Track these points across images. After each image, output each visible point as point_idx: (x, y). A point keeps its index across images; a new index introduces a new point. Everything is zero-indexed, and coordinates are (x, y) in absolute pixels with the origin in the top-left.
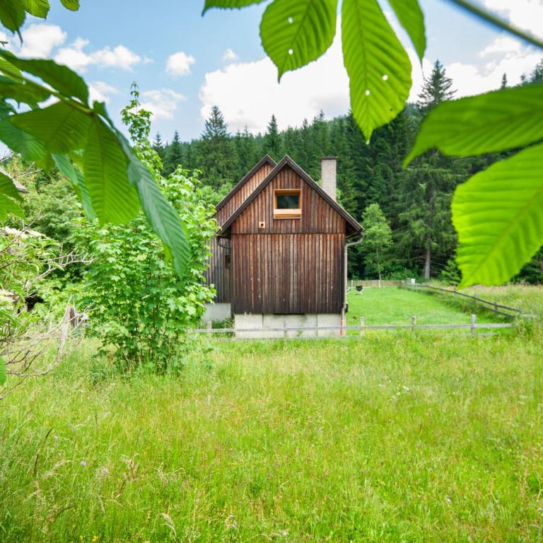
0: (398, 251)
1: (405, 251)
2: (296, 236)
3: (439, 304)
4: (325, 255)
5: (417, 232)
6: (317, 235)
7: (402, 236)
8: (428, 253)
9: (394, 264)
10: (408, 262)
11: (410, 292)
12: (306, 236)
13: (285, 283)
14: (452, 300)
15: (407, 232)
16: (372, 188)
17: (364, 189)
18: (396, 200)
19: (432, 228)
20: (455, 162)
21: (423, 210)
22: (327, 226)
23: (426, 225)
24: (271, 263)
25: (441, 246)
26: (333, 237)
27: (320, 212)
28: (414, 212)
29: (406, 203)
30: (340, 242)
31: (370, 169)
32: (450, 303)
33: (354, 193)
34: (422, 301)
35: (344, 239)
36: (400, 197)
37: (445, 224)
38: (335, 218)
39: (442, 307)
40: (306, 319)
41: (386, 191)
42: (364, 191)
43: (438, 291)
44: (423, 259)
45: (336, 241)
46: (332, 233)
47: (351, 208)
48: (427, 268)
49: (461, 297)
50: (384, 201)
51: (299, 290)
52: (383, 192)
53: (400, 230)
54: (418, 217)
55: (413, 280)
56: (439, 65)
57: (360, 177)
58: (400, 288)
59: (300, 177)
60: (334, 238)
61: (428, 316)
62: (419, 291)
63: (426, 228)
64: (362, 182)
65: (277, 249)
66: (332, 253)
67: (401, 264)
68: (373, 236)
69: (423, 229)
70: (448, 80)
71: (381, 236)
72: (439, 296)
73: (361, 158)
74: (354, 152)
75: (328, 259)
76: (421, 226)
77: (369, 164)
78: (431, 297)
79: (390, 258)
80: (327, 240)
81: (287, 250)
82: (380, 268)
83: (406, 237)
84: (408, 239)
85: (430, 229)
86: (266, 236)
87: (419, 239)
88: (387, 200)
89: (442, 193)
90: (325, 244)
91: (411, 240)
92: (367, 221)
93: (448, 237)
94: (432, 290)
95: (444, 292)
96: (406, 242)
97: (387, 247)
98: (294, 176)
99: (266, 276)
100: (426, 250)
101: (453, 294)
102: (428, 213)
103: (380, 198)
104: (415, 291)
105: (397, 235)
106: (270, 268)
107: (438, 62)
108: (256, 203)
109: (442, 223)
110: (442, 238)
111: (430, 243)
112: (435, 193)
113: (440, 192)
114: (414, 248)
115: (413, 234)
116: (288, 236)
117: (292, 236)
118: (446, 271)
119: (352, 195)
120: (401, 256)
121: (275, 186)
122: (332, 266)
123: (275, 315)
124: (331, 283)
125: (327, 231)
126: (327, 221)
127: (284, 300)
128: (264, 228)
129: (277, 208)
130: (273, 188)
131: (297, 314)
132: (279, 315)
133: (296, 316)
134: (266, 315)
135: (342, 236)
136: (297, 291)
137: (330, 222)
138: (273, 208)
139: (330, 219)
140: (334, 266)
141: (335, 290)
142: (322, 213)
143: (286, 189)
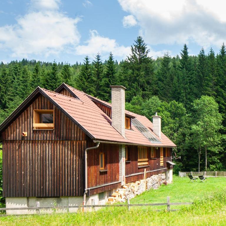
2: (50, 142)
4: (72, 155)
6: (66, 142)
12: (58, 142)
13: (43, 175)
22: (73, 136)
24: (32, 161)
26: (77, 143)
27: (68, 126)
30: (83, 147)
35: (85, 145)
40: (61, 200)
45: (80, 146)
46: (77, 140)
60: (79, 144)
65: (37, 151)
66: (77, 154)
75: (75, 158)
80: (73, 145)
81: (44, 152)
86: (28, 142)
90: (72, 148)
99: (28, 170)
108: (21, 119)
116: (45, 142)
117: (48, 142)
121: (34, 107)
122: (77, 163)
123: (38, 198)
124: (77, 175)
125: (73, 139)
126: (73, 132)
127: (42, 187)
128: (26, 137)
129: (36, 122)
130: (33, 109)
131: (54, 197)
132: (41, 198)
133: (53, 199)
134: (31, 198)
135: (84, 142)
136: (51, 180)
137: (75, 133)
138: (33, 123)
139: (75, 131)
140: (79, 163)
141: (80, 180)
142: (69, 126)
143: (43, 109)
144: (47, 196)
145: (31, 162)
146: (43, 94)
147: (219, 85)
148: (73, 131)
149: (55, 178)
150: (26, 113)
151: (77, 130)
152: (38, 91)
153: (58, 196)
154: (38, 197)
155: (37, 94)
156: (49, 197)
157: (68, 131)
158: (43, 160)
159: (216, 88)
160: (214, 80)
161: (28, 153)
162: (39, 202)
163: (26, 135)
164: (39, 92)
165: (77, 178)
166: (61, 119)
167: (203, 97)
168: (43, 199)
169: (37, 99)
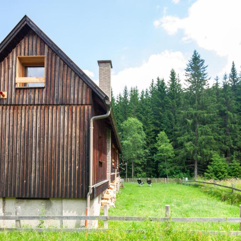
0: (178, 161)
1: (182, 161)
2: (39, 107)
3: (202, 194)
4: (70, 130)
5: (188, 149)
6: (62, 107)
7: (180, 152)
8: (196, 163)
9: (175, 169)
10: (184, 168)
11: (184, 186)
12: (51, 107)
13: (27, 162)
14: (213, 190)
15: (183, 149)
16: (162, 124)
17: (159, 125)
18: (176, 130)
19: (197, 146)
20: (208, 107)
21: (191, 136)
22: (72, 97)
23: (194, 145)
25: (203, 158)
26: (78, 109)
27: (65, 80)
28: (186, 137)
29: (182, 132)
30: (86, 115)
31: (161, 114)
32: (211, 193)
33: (152, 127)
34: (190, 191)
35: (90, 112)
36: (179, 128)
37: (205, 144)
38: (80, 87)
39: (204, 196)
40: (51, 204)
41: (170, 126)
42: (159, 127)
43: (202, 184)
44: (193, 166)
45: (82, 114)
46: (78, 105)
47: (151, 136)
48: (196, 172)
49: (220, 188)
50: (169, 132)
51: (41, 171)
52: (169, 127)
53: (179, 149)
54: (189, 140)
55: (187, 179)
56: (196, 53)
57: (156, 119)
58: (178, 183)
59: (45, 43)
60: (80, 110)
61: (192, 204)
62: (189, 185)
63: (194, 146)
64: (157, 121)
65: (19, 123)
66: (78, 127)
67: (180, 169)
68: (162, 151)
69: (192, 147)
70: (202, 61)
71: (167, 151)
72: (203, 187)
73: (157, 108)
74: (153, 105)
75: (74, 135)
76: (191, 146)
77: (161, 111)
78: (197, 189)
79: (173, 165)
80: (72, 113)
82: (167, 171)
83: (182, 152)
84: (183, 154)
85: (196, 147)
86: (8, 107)
87: (190, 153)
88: (171, 131)
89: (202, 126)
90: (70, 116)
91: (185, 154)
92: (159, 142)
93: (207, 152)
94: (198, 183)
95: (206, 185)
96: (182, 156)
97: (171, 158)
98: (39, 42)
99: (7, 153)
100: (194, 161)
101: (213, 186)
102: (194, 137)
103: (167, 129)
104: (187, 185)
105: (177, 151)
106: (11, 144)
107: (195, 51)
109: (203, 143)
110: (203, 153)
111: (196, 156)
112: (198, 125)
113: (201, 125)
114: (188, 159)
115: (186, 151)
116: (31, 107)
117: (35, 107)
118: (207, 172)
119: (151, 128)
120: (180, 164)
121: (19, 53)
122: (78, 142)
123: (18, 200)
124: (77, 162)
125: (72, 102)
126: (72, 91)
127: (25, 181)
128: (6, 99)
129: (20, 76)
130: (17, 55)
131: (42, 199)
132: (22, 200)
133: (40, 201)
134: (8, 199)
135: (88, 108)
136: (39, 170)
137: (76, 92)
138: (15, 76)
139: (76, 89)
140: (80, 142)
141: (81, 170)
142: (66, 82)
143: (30, 55)
144: (32, 196)
145: (11, 139)
146: (32, 26)
147: (139, 112)
148: (72, 89)
149: (45, 166)
150: (6, 63)
151: (78, 87)
152: (25, 21)
153: (48, 197)
154: (18, 198)
155: (23, 27)
156: (34, 199)
157: (64, 88)
158: (27, 136)
159: (137, 114)
160: (135, 108)
161: (7, 126)
162: (19, 207)
163: (6, 97)
164: (26, 24)
165: (77, 167)
166: (55, 71)
167: (129, 119)
168: (25, 201)
169: (23, 40)
